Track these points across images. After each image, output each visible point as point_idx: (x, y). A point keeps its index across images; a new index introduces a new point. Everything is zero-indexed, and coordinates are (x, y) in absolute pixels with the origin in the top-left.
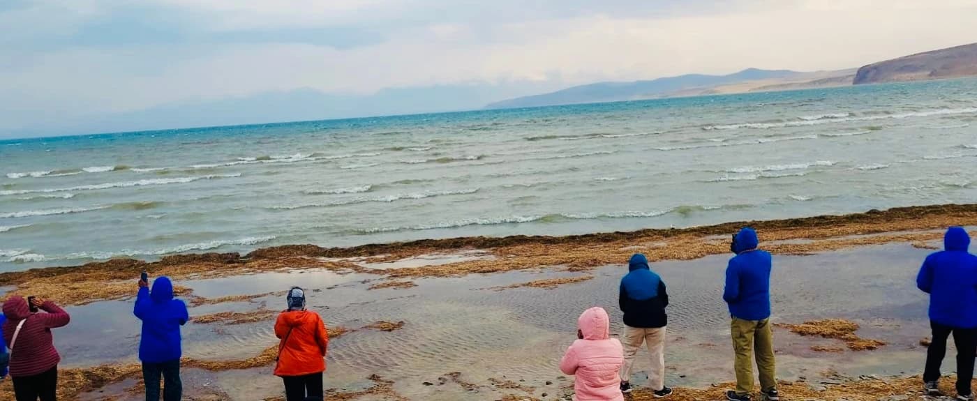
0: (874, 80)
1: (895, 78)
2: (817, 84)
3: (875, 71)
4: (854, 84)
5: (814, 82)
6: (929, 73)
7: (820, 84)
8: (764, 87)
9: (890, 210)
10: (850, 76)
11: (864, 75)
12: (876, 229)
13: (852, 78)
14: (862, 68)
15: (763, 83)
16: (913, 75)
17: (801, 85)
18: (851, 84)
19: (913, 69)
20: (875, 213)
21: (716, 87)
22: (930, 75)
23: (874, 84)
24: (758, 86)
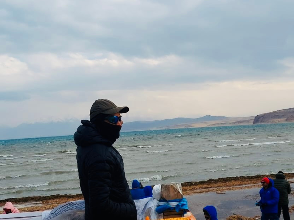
0: (262, 122)
1: (271, 121)
2: (238, 123)
3: (262, 118)
4: (254, 123)
5: (236, 122)
6: (286, 119)
7: (239, 123)
8: (214, 124)
9: (218, 179)
10: (251, 120)
11: (258, 119)
12: (208, 187)
13: (253, 121)
14: (256, 116)
15: (214, 122)
16: (279, 120)
17: (230, 124)
18: (252, 124)
19: (279, 117)
20: (211, 180)
21: (192, 124)
22: (286, 120)
23: (262, 124)
24: (212, 124)
